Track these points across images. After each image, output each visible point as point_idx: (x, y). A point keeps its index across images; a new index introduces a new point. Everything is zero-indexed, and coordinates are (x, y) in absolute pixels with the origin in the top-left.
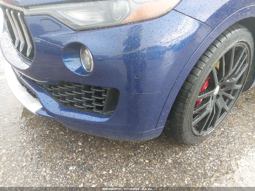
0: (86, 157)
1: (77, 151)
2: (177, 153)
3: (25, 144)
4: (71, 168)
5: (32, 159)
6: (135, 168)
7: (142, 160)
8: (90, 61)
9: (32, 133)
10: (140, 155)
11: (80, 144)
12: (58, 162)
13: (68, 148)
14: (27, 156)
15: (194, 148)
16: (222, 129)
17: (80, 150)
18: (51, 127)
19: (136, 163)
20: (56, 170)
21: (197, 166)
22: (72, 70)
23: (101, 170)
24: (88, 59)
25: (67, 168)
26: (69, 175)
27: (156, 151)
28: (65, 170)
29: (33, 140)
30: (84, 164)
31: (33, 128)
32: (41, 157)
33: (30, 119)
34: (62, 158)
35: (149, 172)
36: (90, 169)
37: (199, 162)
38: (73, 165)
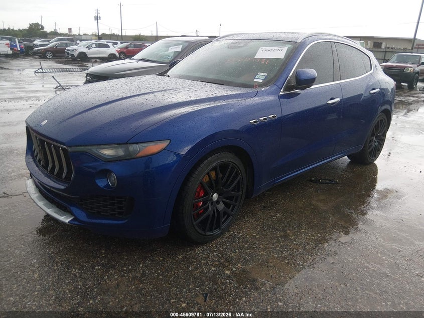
0: (109, 260)
1: (101, 257)
2: (187, 252)
3: (52, 254)
4: (96, 268)
5: (61, 264)
6: (150, 264)
7: (157, 259)
8: (115, 180)
9: (58, 246)
10: (155, 256)
11: (103, 251)
12: (85, 264)
13: (92, 255)
14: (57, 262)
15: (203, 247)
16: (232, 232)
17: (103, 255)
18: (75, 241)
19: (152, 261)
20: (84, 270)
21: (201, 259)
22: (102, 187)
23: (122, 267)
24: (113, 179)
25: (93, 268)
26: (95, 272)
27: (170, 252)
28: (91, 269)
29: (59, 251)
30: (108, 264)
31: (58, 243)
32: (70, 262)
33: (54, 236)
34: (88, 262)
35: (162, 265)
36: (113, 267)
37: (204, 256)
38: (98, 266)
